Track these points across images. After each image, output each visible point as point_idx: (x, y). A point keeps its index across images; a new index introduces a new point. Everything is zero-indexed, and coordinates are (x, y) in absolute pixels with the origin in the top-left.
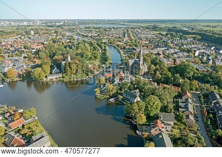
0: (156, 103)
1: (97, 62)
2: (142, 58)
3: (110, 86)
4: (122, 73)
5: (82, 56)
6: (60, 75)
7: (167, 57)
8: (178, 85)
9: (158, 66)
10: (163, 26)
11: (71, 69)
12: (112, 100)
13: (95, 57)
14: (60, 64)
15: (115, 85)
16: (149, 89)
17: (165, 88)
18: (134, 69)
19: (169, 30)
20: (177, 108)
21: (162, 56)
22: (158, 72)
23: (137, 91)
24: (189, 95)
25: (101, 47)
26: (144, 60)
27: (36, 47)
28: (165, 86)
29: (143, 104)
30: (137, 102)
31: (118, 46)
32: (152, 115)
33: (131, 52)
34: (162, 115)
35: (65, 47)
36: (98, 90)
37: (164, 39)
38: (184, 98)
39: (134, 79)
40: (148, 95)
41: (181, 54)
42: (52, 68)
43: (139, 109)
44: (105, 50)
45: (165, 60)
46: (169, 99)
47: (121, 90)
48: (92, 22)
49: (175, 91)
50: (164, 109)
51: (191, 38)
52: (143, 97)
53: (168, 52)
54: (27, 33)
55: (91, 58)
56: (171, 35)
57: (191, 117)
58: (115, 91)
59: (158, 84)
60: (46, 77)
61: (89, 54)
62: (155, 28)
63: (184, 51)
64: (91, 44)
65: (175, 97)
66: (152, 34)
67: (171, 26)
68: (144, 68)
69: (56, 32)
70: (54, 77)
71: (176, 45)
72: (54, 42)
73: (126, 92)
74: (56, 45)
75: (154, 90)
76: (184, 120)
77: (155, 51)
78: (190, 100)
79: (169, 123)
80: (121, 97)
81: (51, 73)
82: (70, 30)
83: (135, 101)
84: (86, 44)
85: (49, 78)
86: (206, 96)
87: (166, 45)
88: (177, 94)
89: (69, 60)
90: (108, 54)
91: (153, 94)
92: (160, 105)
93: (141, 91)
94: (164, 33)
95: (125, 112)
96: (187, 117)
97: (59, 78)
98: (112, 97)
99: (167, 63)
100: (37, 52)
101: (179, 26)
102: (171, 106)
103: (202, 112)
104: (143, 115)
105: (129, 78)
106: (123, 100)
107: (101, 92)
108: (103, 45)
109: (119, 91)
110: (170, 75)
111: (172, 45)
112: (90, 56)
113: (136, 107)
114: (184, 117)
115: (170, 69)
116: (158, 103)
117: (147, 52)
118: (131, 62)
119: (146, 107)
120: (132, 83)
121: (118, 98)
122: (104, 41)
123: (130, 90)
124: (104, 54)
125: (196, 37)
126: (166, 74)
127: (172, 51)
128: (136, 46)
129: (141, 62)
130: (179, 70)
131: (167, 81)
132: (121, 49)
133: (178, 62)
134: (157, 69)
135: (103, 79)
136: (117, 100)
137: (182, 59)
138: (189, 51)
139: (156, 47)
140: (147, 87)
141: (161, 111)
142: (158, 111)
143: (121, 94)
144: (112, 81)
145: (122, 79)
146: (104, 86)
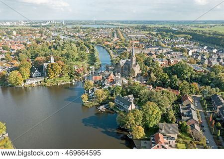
0: (156, 111)
1: (85, 64)
2: (134, 59)
3: (99, 91)
4: (112, 75)
5: (68, 57)
6: (42, 79)
7: (161, 57)
8: (176, 88)
9: (152, 68)
10: (152, 26)
11: (54, 71)
12: (102, 108)
13: (83, 58)
14: (42, 66)
15: (105, 90)
16: (145, 94)
17: (163, 92)
18: (126, 71)
19: (159, 30)
20: (179, 115)
21: (154, 56)
22: (152, 73)
23: (131, 96)
24: (190, 99)
25: (89, 47)
26: (137, 60)
27: (17, 48)
28: (163, 89)
29: (139, 113)
30: (133, 111)
31: (107, 46)
32: (151, 126)
33: (121, 52)
34: (163, 126)
35: (50, 48)
36: (85, 96)
37: (155, 39)
38: (185, 103)
39: (126, 82)
40: (145, 102)
41: (174, 54)
42: (32, 70)
43: (135, 120)
44: (93, 50)
45: (158, 60)
46: (168, 105)
47: (112, 95)
48: (81, 23)
49: (174, 95)
50: (165, 118)
51: (182, 38)
52: (140, 104)
53: (160, 52)
54: (9, 33)
55: (77, 60)
56: (161, 34)
57: (197, 127)
58: (105, 97)
59: (154, 88)
60: (25, 81)
61: (76, 55)
62: (144, 28)
63: (176, 50)
64: (78, 44)
65: (176, 102)
66: (142, 34)
67: (161, 26)
68: (137, 71)
69: (41, 32)
70: (34, 82)
71: (168, 45)
72: (38, 42)
73: (118, 97)
74: (40, 46)
75: (152, 94)
76: (190, 131)
77: (147, 51)
78: (192, 106)
79: (172, 136)
80: (112, 104)
81: (31, 77)
82: (56, 31)
84: (73, 44)
85: (28, 83)
86: (209, 100)
87: (158, 45)
88: (176, 98)
89: (52, 61)
90: (96, 55)
91: (149, 100)
92: (160, 113)
93: (135, 96)
94: (154, 33)
95: (118, 124)
96: (193, 127)
97: (40, 82)
98: (101, 104)
99: (161, 63)
100: (17, 54)
101: (168, 26)
102: (172, 114)
103: (207, 119)
104: (140, 127)
106: (114, 107)
107: (89, 98)
108: (91, 45)
109: (110, 97)
110: (166, 76)
111: (163, 45)
112: (76, 57)
113: (131, 117)
114: (189, 127)
115: (165, 70)
116: (158, 112)
117: (138, 52)
118: (122, 62)
119: (144, 117)
120: (124, 86)
121: (109, 105)
122: (92, 41)
123: (123, 95)
124: (92, 54)
125: (187, 37)
126: (162, 76)
127: (165, 51)
128: (126, 46)
129: (134, 63)
130: (175, 71)
131: (163, 84)
132: (111, 49)
133: (172, 62)
134: (151, 70)
135: (91, 83)
136: (108, 108)
137: (176, 59)
138: (182, 50)
139: (148, 46)
140: (142, 92)
141: (161, 121)
142: (158, 121)
143: (113, 101)
144: (102, 85)
145: (113, 82)
146: (93, 90)
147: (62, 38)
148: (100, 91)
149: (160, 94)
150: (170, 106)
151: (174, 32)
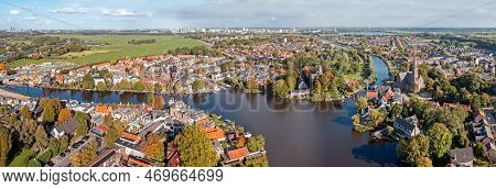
0: (445, 135)
1: (358, 77)
2: (416, 70)
3: (375, 112)
4: (390, 91)
5: (338, 68)
6: (307, 92)
7: (447, 67)
8: (466, 102)
9: (437, 80)
10: (435, 33)
11: (322, 84)
12: (377, 134)
13: (355, 70)
14: (309, 77)
15: (381, 110)
16: (431, 113)
17: (452, 109)
18: (407, 86)
19: (442, 37)
20: (472, 136)
21: (439, 67)
22: (438, 88)
23: (414, 117)
24: (482, 114)
25: (363, 58)
26: (420, 73)
27: (286, 55)
28: (451, 105)
29: (425, 140)
30: (417, 137)
31: (384, 56)
32: (440, 155)
33: (401, 63)
34: (455, 153)
35: (319, 57)
37: (439, 47)
38: (477, 119)
39: (407, 99)
40: (432, 124)
41: (461, 63)
42: (298, 81)
43: (421, 149)
44: (368, 61)
45: (444, 71)
46: (459, 124)
47: (390, 116)
48: (354, 30)
49: (464, 111)
50: (456, 142)
51: (467, 45)
52: (425, 127)
53: (445, 62)
54: (281, 40)
55: (349, 71)
56: (446, 42)
57: (493, 146)
58: (381, 119)
59: (441, 104)
60: (289, 93)
61: (348, 66)
62: (426, 36)
63: (463, 59)
64: (350, 53)
65: (467, 120)
66: (424, 42)
68: (420, 84)
69: (311, 40)
70: (299, 94)
71: (454, 53)
72: (307, 51)
73: (398, 119)
74: (308, 55)
75: (438, 113)
76: (486, 153)
77: (430, 61)
78: (485, 121)
80: (391, 129)
81: (296, 88)
82: (327, 38)
83: (413, 134)
84: (345, 54)
85: (292, 95)
87: (442, 54)
88: (466, 115)
89: (321, 72)
90: (371, 66)
91: (437, 121)
92: (451, 136)
93: (419, 117)
94: (437, 41)
95: (398, 155)
96: (488, 147)
97: (306, 95)
98: (376, 129)
99: (447, 75)
100: (285, 62)
101: (451, 33)
102: (464, 135)
104: (427, 159)
105: (401, 99)
106: (394, 133)
107: (362, 120)
108: (365, 55)
109: (388, 120)
110: (454, 89)
111: (448, 54)
112: (348, 68)
113: (415, 146)
114: (485, 148)
115: (452, 82)
116: (448, 135)
117: (421, 63)
118: (402, 76)
119: (432, 143)
120: (405, 105)
121: (386, 131)
122: (366, 50)
123: (404, 117)
124: (367, 66)
125: (472, 44)
126: (449, 90)
127: (450, 60)
128: (407, 55)
129: (416, 76)
130: (463, 82)
131: (451, 99)
132: (388, 60)
133: (460, 73)
134: (436, 83)
135: (364, 100)
136: (385, 133)
137: (463, 69)
138: (469, 59)
139: (431, 56)
140: (428, 111)
141: (453, 147)
142: (448, 147)
143: (391, 124)
144: (377, 105)
145: (391, 100)
146: (366, 110)
147: (333, 46)
148: (375, 110)
149: (448, 111)
150: (461, 126)
151: (459, 40)
